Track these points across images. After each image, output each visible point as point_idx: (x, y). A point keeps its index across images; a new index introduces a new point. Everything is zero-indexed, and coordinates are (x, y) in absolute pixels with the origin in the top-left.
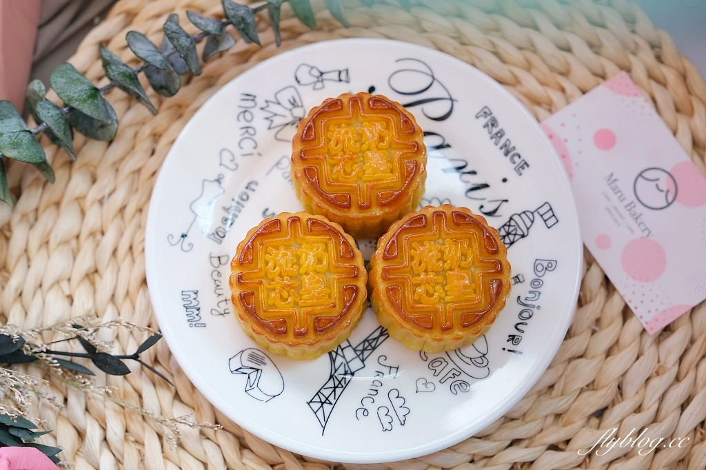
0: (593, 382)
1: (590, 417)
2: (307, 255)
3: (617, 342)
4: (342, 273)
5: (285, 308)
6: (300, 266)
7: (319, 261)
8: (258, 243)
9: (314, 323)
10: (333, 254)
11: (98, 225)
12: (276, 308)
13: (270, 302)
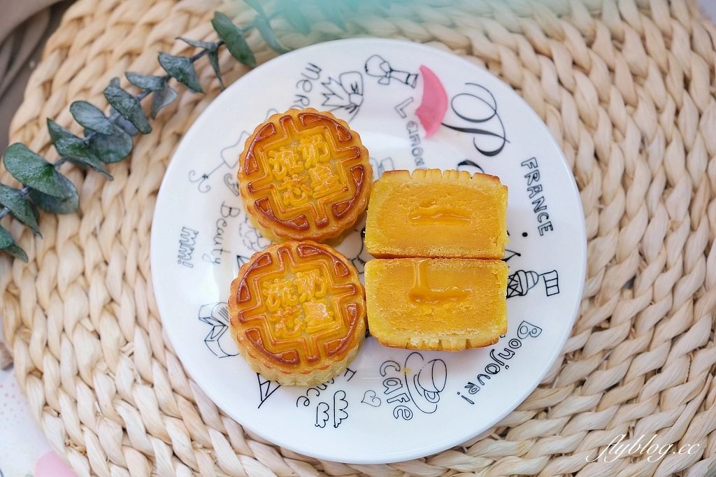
0: (615, 257)
1: (622, 290)
2: (308, 149)
3: (625, 213)
4: (345, 156)
5: (301, 204)
6: (304, 161)
7: (321, 151)
8: (258, 150)
9: (332, 210)
10: (332, 141)
11: (99, 257)
12: (292, 206)
13: (286, 202)
